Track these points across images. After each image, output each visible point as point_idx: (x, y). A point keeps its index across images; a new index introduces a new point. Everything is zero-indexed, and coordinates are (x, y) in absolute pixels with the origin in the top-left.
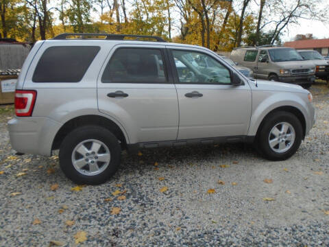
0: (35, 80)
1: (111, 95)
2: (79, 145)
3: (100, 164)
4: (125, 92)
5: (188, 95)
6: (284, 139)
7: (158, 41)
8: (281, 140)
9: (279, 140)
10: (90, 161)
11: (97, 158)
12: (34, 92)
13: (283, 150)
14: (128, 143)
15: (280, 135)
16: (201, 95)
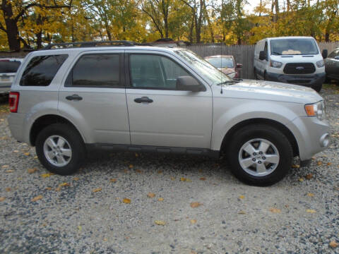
0: (22, 83)
1: (69, 98)
2: (48, 139)
3: (66, 158)
4: (80, 95)
5: (138, 101)
6: (262, 160)
7: (126, 46)
8: (257, 161)
9: (254, 160)
10: (57, 153)
11: (61, 151)
12: (17, 93)
13: (263, 173)
14: (85, 142)
15: (255, 154)
16: (151, 101)
